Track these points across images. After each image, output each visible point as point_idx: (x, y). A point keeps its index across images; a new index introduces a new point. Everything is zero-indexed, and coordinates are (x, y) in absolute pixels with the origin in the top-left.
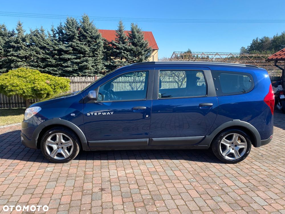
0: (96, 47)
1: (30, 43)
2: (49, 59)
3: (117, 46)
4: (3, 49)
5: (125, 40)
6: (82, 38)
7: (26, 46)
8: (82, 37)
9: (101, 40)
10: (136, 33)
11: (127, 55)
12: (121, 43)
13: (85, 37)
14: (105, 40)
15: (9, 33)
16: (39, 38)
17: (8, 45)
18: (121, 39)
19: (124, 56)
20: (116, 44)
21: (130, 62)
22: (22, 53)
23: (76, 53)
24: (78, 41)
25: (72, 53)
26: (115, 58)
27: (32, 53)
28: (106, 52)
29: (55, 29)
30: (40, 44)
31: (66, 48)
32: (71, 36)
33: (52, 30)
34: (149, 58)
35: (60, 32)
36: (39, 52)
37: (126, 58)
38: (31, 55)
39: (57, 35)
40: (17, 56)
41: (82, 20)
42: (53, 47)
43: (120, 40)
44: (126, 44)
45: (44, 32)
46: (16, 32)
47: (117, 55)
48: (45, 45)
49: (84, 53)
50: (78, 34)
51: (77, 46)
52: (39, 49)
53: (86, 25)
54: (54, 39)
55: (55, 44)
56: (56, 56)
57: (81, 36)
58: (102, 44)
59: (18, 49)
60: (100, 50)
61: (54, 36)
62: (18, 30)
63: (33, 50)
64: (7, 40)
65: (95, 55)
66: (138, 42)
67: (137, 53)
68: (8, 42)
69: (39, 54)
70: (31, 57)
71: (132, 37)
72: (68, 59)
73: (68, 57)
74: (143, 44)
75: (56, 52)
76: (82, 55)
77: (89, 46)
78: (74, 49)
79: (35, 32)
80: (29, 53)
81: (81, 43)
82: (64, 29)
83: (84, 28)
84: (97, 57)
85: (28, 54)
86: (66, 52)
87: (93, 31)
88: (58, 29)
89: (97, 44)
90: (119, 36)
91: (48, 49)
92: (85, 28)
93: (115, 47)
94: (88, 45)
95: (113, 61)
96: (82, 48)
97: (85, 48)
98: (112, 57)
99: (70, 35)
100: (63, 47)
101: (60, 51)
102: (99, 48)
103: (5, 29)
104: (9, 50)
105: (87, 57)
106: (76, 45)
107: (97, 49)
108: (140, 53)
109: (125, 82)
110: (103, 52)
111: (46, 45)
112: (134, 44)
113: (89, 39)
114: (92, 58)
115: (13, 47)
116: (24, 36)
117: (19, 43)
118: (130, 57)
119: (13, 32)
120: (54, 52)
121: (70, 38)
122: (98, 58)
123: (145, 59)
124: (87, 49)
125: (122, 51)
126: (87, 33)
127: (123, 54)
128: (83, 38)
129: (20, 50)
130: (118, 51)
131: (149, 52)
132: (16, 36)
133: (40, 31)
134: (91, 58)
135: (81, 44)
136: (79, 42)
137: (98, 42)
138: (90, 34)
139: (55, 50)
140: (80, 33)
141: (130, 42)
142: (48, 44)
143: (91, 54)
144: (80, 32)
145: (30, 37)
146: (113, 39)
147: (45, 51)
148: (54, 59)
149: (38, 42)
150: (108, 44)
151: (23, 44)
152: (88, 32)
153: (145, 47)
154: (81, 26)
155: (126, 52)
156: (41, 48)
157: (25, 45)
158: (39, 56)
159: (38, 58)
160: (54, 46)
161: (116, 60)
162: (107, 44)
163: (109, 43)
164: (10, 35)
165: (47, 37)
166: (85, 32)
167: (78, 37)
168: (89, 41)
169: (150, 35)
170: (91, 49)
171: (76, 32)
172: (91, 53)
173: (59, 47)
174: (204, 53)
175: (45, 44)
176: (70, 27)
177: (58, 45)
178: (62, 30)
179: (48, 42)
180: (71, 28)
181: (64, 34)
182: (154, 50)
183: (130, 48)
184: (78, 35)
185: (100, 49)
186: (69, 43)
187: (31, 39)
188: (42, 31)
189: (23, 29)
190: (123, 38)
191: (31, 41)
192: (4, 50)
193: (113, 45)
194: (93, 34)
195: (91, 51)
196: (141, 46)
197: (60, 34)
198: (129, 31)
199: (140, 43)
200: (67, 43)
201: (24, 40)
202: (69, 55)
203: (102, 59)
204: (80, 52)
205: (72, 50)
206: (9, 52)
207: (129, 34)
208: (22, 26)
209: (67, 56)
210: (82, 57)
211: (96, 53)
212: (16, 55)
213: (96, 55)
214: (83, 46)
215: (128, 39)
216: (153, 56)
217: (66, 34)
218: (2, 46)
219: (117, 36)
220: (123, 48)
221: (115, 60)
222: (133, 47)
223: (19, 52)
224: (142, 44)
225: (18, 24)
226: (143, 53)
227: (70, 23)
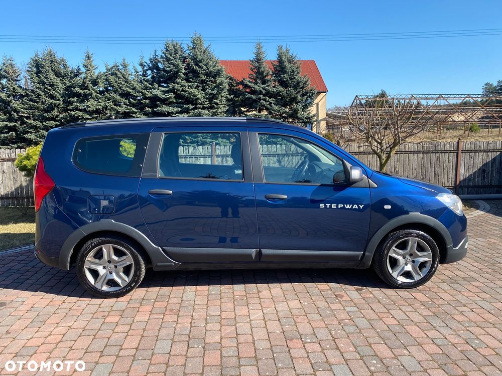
0: (215, 92)
1: (105, 88)
2: (135, 113)
3: (251, 87)
4: (61, 99)
5: (266, 76)
6: (190, 75)
7: (98, 92)
8: (192, 74)
9: (223, 79)
10: (286, 64)
11: (270, 103)
12: (259, 82)
13: (196, 74)
14: (231, 79)
15: (72, 72)
16: (119, 78)
17: (69, 93)
18: (260, 76)
19: (264, 105)
20: (250, 84)
21: (276, 115)
22: (91, 104)
23: (180, 103)
24: (185, 81)
25: (174, 103)
26: (249, 109)
27: (107, 104)
28: (232, 99)
29: (146, 63)
30: (120, 88)
31: (164, 94)
32: (172, 74)
33: (141, 65)
34: (309, 108)
35: (155, 67)
36: (119, 102)
37: (267, 109)
38: (106, 108)
39: (149, 72)
40: (84, 111)
41: (191, 45)
42: (142, 93)
43: (257, 77)
44: (269, 83)
45: (128, 67)
46: (83, 70)
47: (251, 104)
48: (129, 90)
49: (194, 102)
50: (185, 69)
51: (183, 90)
52: (118, 97)
53: (198, 53)
54: (144, 80)
55: (146, 88)
56: (147, 109)
57: (189, 73)
58: (226, 86)
59: (86, 97)
60: (222, 97)
61: (144, 75)
62: (85, 66)
63: (109, 100)
64: (69, 84)
65: (213, 107)
66: (291, 79)
67: (287, 100)
68: (70, 87)
69: (120, 107)
70: (107, 112)
71: (279, 71)
72: (168, 112)
73: (168, 110)
74: (300, 82)
75: (147, 101)
76: (191, 106)
77: (203, 90)
78: (178, 96)
79: (112, 68)
80: (103, 104)
81: (190, 84)
82: (160, 62)
83: (194, 58)
84: (217, 108)
85: (100, 105)
86: (165, 102)
87: (211, 63)
88: (151, 62)
89: (217, 87)
90: (255, 70)
91: (135, 98)
92: (196, 59)
93: (248, 90)
94: (201, 88)
95: (244, 114)
96: (190, 93)
97: (197, 93)
98: (243, 109)
99: (171, 71)
100: (158, 92)
101: (154, 100)
102: (220, 93)
103: (65, 66)
104: (72, 100)
105: (199, 109)
106: (181, 89)
107: (217, 94)
108: (294, 100)
109: (269, 155)
110: (228, 100)
111: (131, 91)
112: (283, 83)
113: (203, 77)
114: (209, 111)
115: (78, 95)
116: (95, 76)
117: (86, 88)
118: (275, 108)
119: (78, 69)
120: (143, 101)
121: (171, 77)
122: (220, 111)
123: (303, 110)
124: (199, 96)
125: (262, 98)
126: (200, 67)
127: (262, 101)
128: (194, 76)
129: (88, 100)
130: (254, 97)
131: (310, 97)
132: (83, 76)
133: (121, 67)
134: (206, 112)
135: (189, 86)
136: (186, 84)
137: (218, 81)
138: (205, 68)
139: (146, 98)
140: (188, 67)
141: (275, 81)
142: (134, 89)
143: (206, 103)
144: (188, 65)
145: (105, 77)
146: (245, 76)
147: (129, 100)
148: (144, 114)
149: (118, 86)
150: (237, 86)
151: (93, 90)
152: (201, 64)
153: (302, 88)
154: (189, 55)
155: (268, 98)
156: (122, 95)
157: (96, 92)
158: (120, 109)
159: (118, 112)
160: (144, 91)
161: (250, 113)
162: (235, 85)
163: (238, 84)
164: (72, 75)
165: (133, 77)
166: (197, 65)
167: (184, 74)
168: (203, 82)
169: (311, 66)
170: (206, 95)
171: (181, 65)
172: (206, 101)
173: (152, 93)
174: (415, 96)
175: (130, 88)
176: (171, 58)
177: (151, 89)
178: (157, 64)
179: (135, 86)
180: (173, 60)
181: (161, 70)
182: (319, 93)
183: (275, 90)
184: (184, 71)
185: (223, 94)
186: (170, 85)
187: (106, 80)
188: (125, 66)
189: (94, 63)
190: (262, 73)
191: (106, 84)
192: (63, 101)
193: (246, 86)
194: (210, 69)
195: (206, 98)
196: (296, 86)
197: (155, 71)
198: (274, 61)
199: (294, 82)
200: (165, 85)
201: (95, 83)
202: (170, 107)
203: (225, 112)
204: (188, 101)
205: (175, 97)
206: (71, 103)
207: (274, 65)
208: (92, 59)
209: (165, 109)
210: (192, 109)
211: (216, 101)
212: (83, 108)
213: (215, 106)
214: (192, 90)
215: (272, 76)
216: (317, 104)
217: (164, 70)
218: (60, 94)
219: (252, 70)
220: (264, 92)
221: (248, 114)
222: (281, 89)
223: (87, 103)
224: (298, 83)
225: (86, 57)
226: (299, 98)
227: (171, 50)
